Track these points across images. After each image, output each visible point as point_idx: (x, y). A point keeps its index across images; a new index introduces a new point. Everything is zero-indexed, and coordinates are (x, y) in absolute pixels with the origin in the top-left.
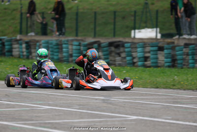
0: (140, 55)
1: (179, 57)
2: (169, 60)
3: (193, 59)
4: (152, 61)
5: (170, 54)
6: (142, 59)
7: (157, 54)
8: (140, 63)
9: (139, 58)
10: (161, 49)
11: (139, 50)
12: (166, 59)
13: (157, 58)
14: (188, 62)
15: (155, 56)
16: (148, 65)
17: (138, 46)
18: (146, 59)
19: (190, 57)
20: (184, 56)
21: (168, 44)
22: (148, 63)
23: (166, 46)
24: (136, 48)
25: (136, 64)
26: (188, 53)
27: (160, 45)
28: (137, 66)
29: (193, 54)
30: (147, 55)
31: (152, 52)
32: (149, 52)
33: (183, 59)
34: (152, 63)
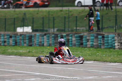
0: (2, 40)
1: (18, 41)
2: (14, 42)
3: (23, 42)
4: (7, 43)
5: (14, 39)
6: (3, 42)
7: (9, 40)
8: (2, 44)
9: (2, 41)
10: (11, 37)
11: (2, 37)
12: (13, 42)
13: (9, 42)
14: (21, 43)
15: (8, 41)
16: (6, 45)
17: (1, 35)
18: (5, 42)
19: (22, 41)
20: (20, 41)
21: (14, 34)
22: (6, 44)
23: (13, 36)
24: (1, 36)
25: (1, 45)
26: (21, 39)
27: (11, 35)
28: (1, 46)
29: (23, 40)
30: (5, 40)
31: (7, 39)
32: (6, 39)
33: (20, 42)
34: (7, 44)
